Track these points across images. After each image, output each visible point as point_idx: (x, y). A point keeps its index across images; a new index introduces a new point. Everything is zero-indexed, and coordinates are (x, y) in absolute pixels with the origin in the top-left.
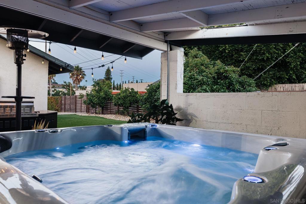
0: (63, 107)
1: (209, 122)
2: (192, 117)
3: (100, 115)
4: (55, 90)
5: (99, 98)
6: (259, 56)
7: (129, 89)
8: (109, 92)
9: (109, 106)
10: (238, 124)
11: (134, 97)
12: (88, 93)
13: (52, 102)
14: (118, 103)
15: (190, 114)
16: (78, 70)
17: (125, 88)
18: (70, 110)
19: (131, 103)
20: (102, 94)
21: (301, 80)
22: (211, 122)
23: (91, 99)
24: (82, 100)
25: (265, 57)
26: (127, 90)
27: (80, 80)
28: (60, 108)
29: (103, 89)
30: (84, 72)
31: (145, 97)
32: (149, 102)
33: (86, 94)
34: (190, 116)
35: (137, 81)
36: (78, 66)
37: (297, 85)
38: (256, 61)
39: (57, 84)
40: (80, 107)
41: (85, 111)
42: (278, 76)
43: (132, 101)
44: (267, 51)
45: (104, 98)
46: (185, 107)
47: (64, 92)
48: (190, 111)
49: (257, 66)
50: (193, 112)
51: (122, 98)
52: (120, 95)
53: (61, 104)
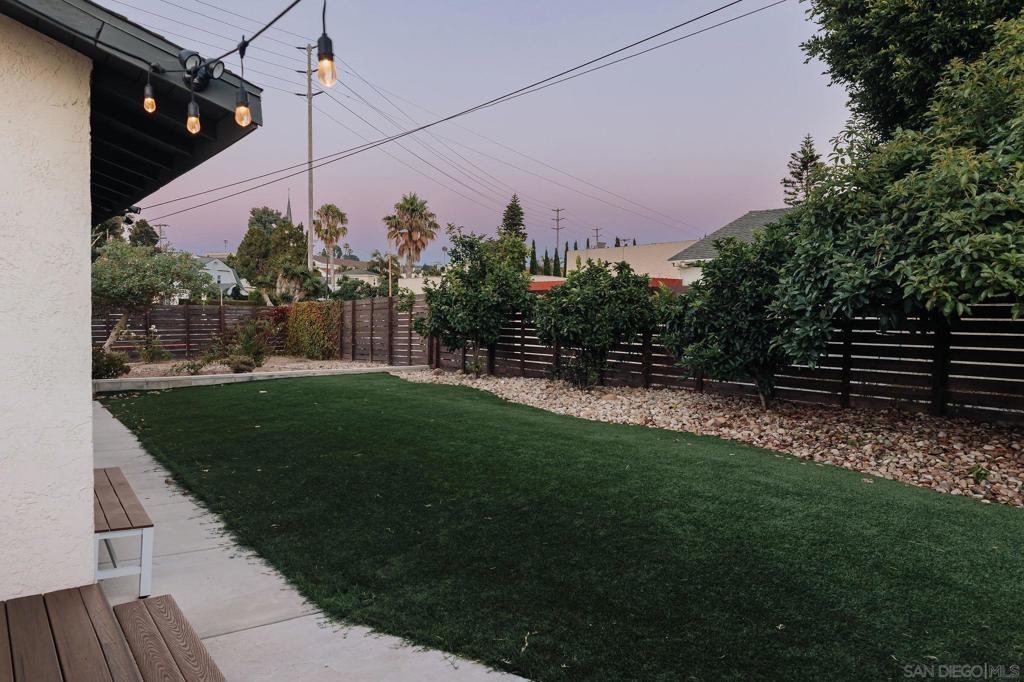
0: (348, 340)
3: (479, 381)
4: (346, 278)
5: (475, 310)
7: (607, 264)
8: (515, 281)
9: (517, 341)
11: (631, 301)
12: (432, 287)
13: (312, 324)
14: (557, 330)
16: (413, 211)
17: (589, 262)
18: (372, 354)
19: (616, 333)
20: (487, 289)
23: (441, 311)
24: (412, 316)
26: (599, 270)
27: (419, 244)
28: (339, 344)
29: (491, 271)
30: (431, 215)
31: (699, 303)
32: (717, 330)
33: (422, 292)
35: (618, 240)
36: (414, 197)
39: (358, 260)
40: (405, 341)
41: (426, 360)
43: (625, 323)
45: (498, 307)
47: (368, 286)
51: (578, 311)
52: (565, 294)
53: (342, 331)
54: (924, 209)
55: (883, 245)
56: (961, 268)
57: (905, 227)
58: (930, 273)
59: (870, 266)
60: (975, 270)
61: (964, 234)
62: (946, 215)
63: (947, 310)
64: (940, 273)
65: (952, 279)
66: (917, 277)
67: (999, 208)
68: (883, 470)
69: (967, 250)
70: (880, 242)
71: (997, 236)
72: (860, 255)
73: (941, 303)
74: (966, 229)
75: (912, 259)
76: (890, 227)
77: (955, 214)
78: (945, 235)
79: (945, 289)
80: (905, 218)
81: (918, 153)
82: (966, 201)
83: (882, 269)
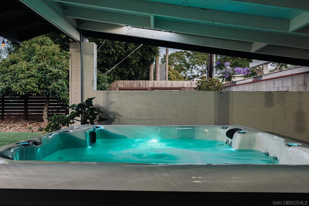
1: (134, 120)
2: (114, 116)
6: (104, 50)
10: (163, 119)
15: (112, 113)
21: (138, 77)
22: (136, 119)
25: (111, 52)
34: (112, 115)
37: (135, 82)
38: (101, 55)
42: (120, 72)
44: (112, 46)
46: (105, 105)
48: (112, 109)
49: (102, 61)
50: (115, 111)
54: (17, 73)
55: (9, 80)
56: (23, 86)
57: (13, 76)
58: (18, 86)
59: (6, 84)
60: (26, 86)
61: (24, 79)
62: (20, 75)
63: (21, 94)
64: (20, 87)
65: (22, 88)
66: (15, 87)
67: (30, 74)
68: (11, 131)
69: (24, 82)
70: (8, 79)
71: (30, 80)
72: (4, 82)
73: (20, 92)
74: (24, 78)
75: (14, 83)
76: (10, 76)
77: (22, 75)
78: (20, 79)
79: (20, 90)
80: (13, 74)
81: (17, 59)
82: (25, 72)
83: (8, 85)
